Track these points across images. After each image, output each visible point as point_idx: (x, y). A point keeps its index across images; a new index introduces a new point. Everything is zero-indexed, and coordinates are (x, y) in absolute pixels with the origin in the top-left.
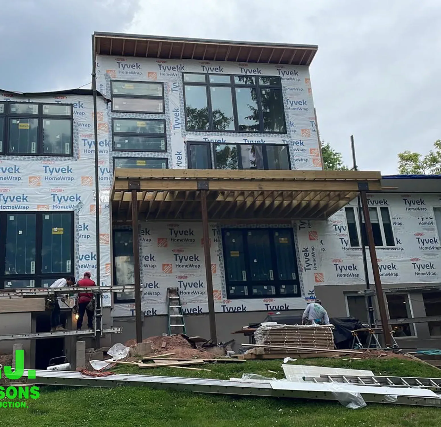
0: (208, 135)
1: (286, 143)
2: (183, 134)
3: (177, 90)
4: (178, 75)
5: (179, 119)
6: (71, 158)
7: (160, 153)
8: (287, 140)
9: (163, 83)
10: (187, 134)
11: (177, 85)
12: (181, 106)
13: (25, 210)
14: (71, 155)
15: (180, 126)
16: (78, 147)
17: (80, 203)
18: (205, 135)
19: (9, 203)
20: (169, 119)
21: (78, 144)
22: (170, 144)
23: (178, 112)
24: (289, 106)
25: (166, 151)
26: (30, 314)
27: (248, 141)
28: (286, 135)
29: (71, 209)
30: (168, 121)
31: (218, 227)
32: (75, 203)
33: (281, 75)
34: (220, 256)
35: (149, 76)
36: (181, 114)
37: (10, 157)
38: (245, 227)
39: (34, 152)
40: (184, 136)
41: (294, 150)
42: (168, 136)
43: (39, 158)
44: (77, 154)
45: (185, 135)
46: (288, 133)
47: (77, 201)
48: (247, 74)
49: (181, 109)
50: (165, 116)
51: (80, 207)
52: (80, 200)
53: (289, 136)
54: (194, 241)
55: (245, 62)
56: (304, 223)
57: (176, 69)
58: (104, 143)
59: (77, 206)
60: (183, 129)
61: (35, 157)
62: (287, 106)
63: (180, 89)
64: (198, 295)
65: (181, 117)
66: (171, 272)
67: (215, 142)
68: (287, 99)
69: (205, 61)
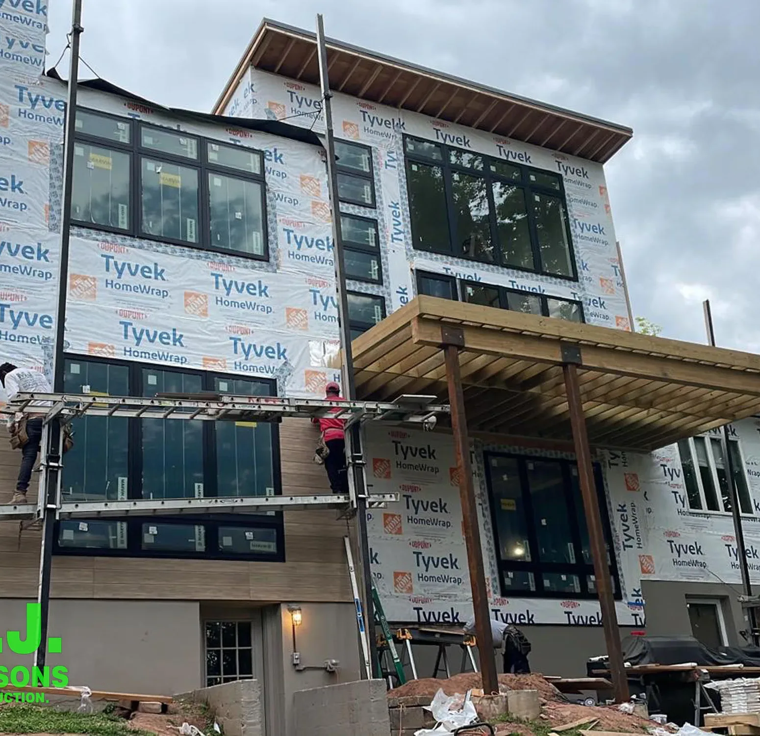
0: (451, 264)
1: (577, 299)
2: (409, 253)
3: (395, 167)
4: (396, 137)
5: (400, 224)
6: (264, 264)
7: (370, 285)
8: (580, 294)
9: (371, 147)
10: (415, 255)
11: (394, 156)
12: (402, 198)
13: (179, 365)
14: (265, 258)
15: (401, 236)
16: (277, 244)
17: (285, 364)
18: (446, 263)
19: (145, 345)
20: (383, 220)
21: (276, 238)
22: (387, 271)
23: (398, 208)
24: (578, 231)
25: (380, 282)
26: (198, 604)
27: (517, 286)
28: (577, 283)
29: (269, 376)
30: (382, 223)
31: (476, 447)
32: (278, 363)
33: (562, 172)
34: (484, 506)
35: (345, 130)
36: (403, 214)
37: (145, 243)
38: (522, 453)
39: (193, 240)
40: (410, 257)
41: (591, 314)
42: (382, 254)
43: (202, 253)
44: (276, 259)
45: (412, 256)
46: (580, 280)
47: (279, 358)
48: (509, 159)
49: (403, 204)
50: (376, 212)
51: (286, 373)
52: (285, 358)
53: (581, 286)
54: (436, 470)
55: (505, 136)
56: (617, 456)
57: (392, 126)
58: (326, 243)
59: (281, 370)
60: (407, 243)
61: (195, 252)
62: (575, 231)
63: (399, 165)
64: (449, 584)
65: (404, 220)
66: (399, 532)
67: (462, 278)
68: (575, 217)
69: (439, 120)
